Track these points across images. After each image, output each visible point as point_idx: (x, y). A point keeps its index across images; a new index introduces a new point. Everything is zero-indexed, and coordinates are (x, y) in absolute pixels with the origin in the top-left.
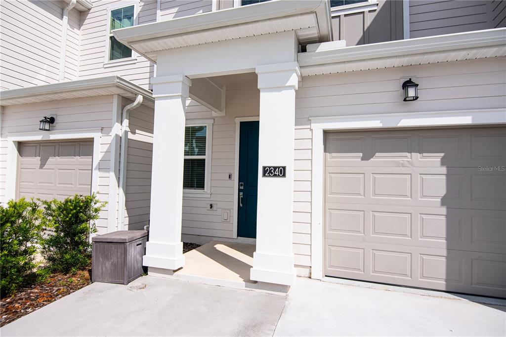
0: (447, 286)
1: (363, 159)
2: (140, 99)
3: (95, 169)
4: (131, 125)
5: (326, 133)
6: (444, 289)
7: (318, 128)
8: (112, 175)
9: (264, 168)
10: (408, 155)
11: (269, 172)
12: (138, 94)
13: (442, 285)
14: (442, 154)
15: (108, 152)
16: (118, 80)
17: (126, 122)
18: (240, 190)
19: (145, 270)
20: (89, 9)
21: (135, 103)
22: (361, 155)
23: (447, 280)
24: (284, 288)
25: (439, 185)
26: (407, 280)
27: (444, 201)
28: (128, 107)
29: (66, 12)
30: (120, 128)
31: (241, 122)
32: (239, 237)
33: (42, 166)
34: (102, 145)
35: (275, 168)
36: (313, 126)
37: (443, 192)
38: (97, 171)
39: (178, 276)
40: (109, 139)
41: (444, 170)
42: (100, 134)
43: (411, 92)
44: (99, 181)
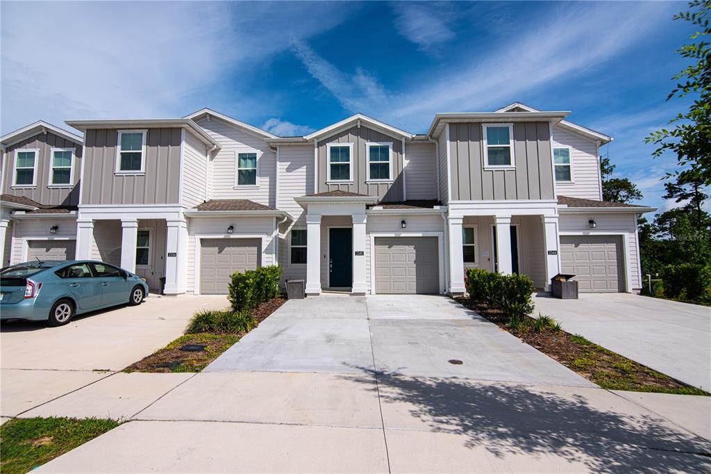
0: (417, 291)
1: (389, 247)
2: (286, 219)
3: (263, 253)
4: (279, 232)
5: (375, 238)
7: (373, 236)
8: (274, 255)
10: (404, 246)
11: (357, 253)
13: (415, 292)
14: (414, 246)
17: (278, 230)
18: (330, 263)
19: (306, 295)
20: (220, 149)
21: (284, 220)
24: (364, 294)
25: (413, 257)
26: (404, 292)
27: (415, 262)
28: (280, 222)
29: (209, 152)
30: (276, 232)
31: (330, 228)
32: (330, 288)
33: (220, 252)
34: (266, 241)
35: (360, 252)
36: (371, 235)
37: (415, 258)
38: (265, 254)
39: (320, 296)
40: (271, 239)
41: (415, 252)
42: (266, 236)
43: (404, 226)
44: (266, 260)
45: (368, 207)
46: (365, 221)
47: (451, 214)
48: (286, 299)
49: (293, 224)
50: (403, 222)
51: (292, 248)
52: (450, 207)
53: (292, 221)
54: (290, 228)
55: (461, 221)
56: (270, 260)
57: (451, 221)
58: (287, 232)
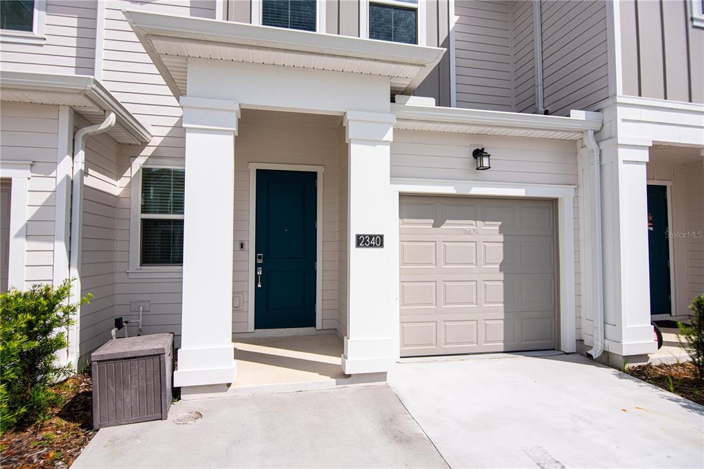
0: (505, 346)
1: (434, 226)
2: (111, 119)
3: (17, 236)
4: (89, 163)
5: (400, 196)
6: (502, 350)
7: (396, 189)
8: (61, 247)
9: (358, 236)
10: (474, 222)
11: (363, 241)
12: (110, 111)
13: (500, 346)
14: (500, 223)
15: (48, 205)
16: (94, 86)
17: (81, 155)
18: (257, 265)
19: (177, 393)
21: (104, 126)
22: (432, 221)
23: (504, 342)
26: (473, 347)
27: (503, 267)
28: (89, 130)
30: (70, 166)
31: (257, 170)
32: (256, 330)
34: (33, 192)
35: (371, 237)
38: (23, 241)
39: (235, 391)
40: (49, 184)
41: (501, 238)
42: (28, 173)
43: (486, 162)
44: (27, 258)
45: (394, 94)
46: (389, 136)
47: (625, 133)
48: (89, 426)
49: (148, 151)
50: (478, 154)
51: (144, 221)
52: (622, 112)
53: (145, 144)
54: (138, 164)
55: (644, 156)
56: (46, 258)
57: (623, 154)
58: (128, 173)
